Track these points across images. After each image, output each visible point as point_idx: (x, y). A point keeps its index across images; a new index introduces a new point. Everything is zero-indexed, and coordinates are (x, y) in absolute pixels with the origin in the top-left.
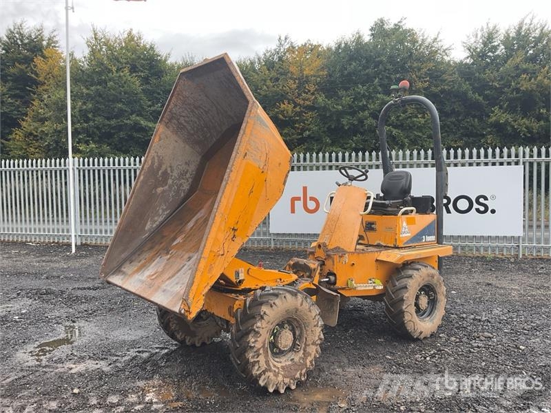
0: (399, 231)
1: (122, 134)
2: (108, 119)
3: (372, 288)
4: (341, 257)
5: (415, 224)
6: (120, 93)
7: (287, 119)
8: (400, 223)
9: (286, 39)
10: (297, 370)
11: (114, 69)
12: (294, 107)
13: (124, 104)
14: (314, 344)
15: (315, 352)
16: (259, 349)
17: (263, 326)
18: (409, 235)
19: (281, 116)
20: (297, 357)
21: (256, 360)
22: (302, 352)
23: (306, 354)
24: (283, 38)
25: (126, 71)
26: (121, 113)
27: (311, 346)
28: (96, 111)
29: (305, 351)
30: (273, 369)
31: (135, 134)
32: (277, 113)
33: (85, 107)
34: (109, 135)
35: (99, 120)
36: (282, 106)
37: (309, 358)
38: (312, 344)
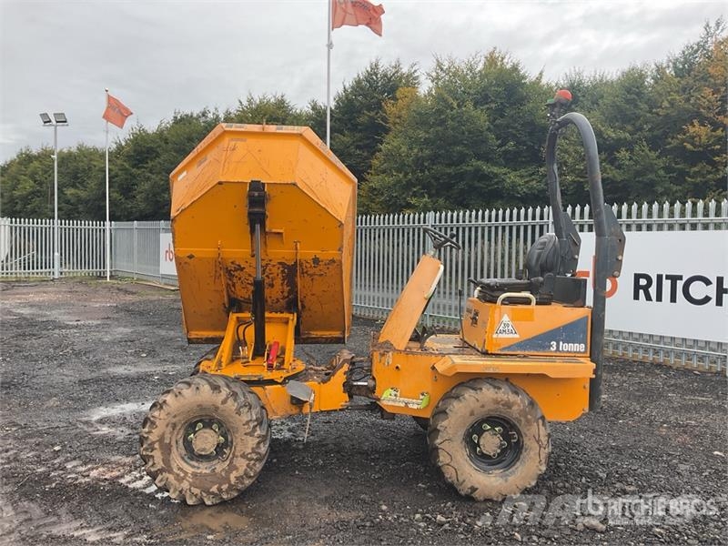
0: (492, 328)
1: (462, 185)
2: (449, 165)
3: (403, 405)
4: (383, 355)
5: (532, 320)
6: (463, 133)
7: (701, 149)
8: (496, 315)
9: (718, 24)
10: (214, 483)
11: (455, 105)
12: (713, 131)
13: (465, 145)
14: (243, 456)
15: (245, 467)
16: (153, 443)
17: (161, 417)
18: (517, 336)
19: (689, 146)
20: (220, 467)
21: (150, 454)
22: (228, 462)
23: (232, 467)
24: (713, 24)
25: (470, 105)
26: (462, 159)
27: (239, 458)
28: (434, 159)
29: (231, 462)
30: (175, 470)
31: (477, 184)
32: (684, 141)
33: (420, 154)
34: (449, 187)
35: (438, 168)
36: (692, 130)
37: (234, 472)
38: (241, 456)
